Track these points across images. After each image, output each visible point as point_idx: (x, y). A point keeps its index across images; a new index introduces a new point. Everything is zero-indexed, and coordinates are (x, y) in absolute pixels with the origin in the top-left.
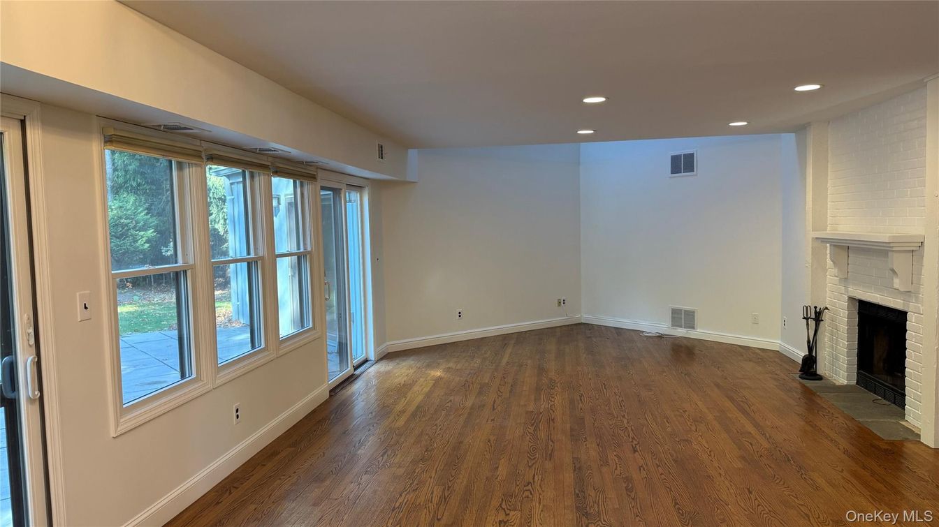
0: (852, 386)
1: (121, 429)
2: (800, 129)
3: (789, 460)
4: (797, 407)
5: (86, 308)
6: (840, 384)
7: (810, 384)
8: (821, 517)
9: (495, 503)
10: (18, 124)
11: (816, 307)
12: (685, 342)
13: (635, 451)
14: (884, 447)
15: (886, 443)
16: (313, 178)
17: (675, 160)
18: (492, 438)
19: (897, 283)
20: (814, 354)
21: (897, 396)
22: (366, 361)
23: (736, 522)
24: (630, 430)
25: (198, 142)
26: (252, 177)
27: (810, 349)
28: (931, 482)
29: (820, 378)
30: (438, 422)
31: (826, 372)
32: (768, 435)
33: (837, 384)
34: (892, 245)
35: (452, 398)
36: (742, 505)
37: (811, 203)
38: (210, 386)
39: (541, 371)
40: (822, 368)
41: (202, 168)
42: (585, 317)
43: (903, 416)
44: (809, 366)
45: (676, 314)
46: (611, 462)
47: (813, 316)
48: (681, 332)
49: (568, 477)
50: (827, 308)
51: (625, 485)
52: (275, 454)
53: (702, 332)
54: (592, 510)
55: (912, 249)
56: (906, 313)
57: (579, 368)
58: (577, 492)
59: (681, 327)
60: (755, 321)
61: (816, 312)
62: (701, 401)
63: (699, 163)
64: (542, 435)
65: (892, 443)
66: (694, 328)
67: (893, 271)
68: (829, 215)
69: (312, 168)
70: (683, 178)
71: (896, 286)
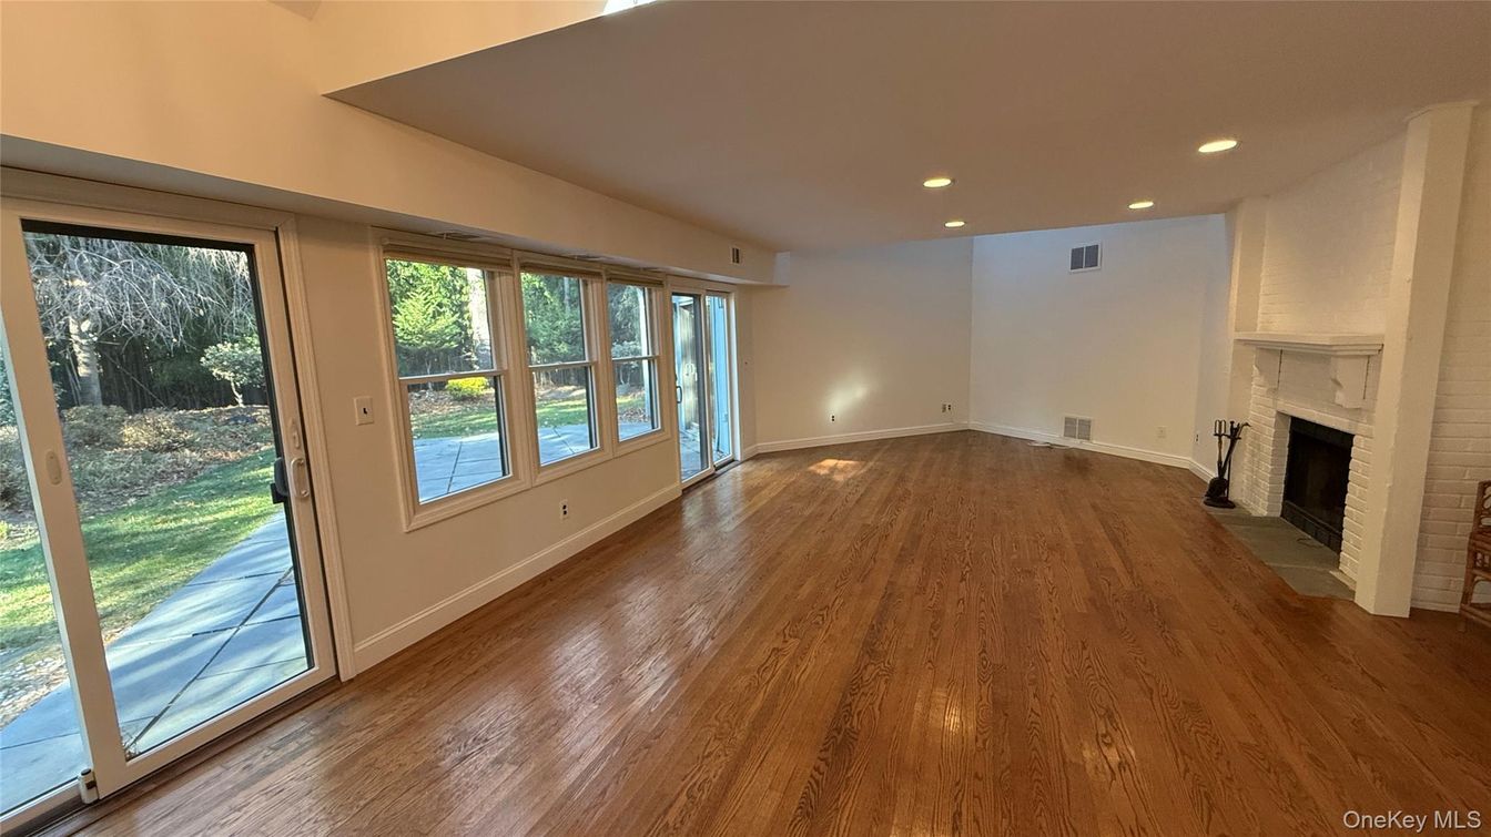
0: (1273, 519)
1: (414, 525)
2: (1229, 208)
3: (1152, 610)
4: (1187, 542)
5: (365, 412)
6: (1257, 515)
7: (1216, 512)
8: (1170, 695)
9: (779, 627)
10: (273, 235)
11: (1232, 423)
12: (1077, 454)
13: (963, 579)
14: (1293, 605)
15: (1301, 600)
16: (660, 284)
17: (1077, 254)
18: (813, 552)
19: (1340, 397)
20: (1226, 477)
21: (1331, 536)
22: (733, 461)
23: (1050, 686)
24: (968, 553)
25: (508, 252)
26: (586, 284)
27: (1221, 470)
28: (1355, 664)
29: (1232, 505)
30: (767, 530)
31: (1243, 499)
32: (1135, 575)
33: (1254, 514)
34: (1334, 348)
35: (794, 505)
36: (1067, 664)
37: (1236, 297)
38: (528, 485)
39: (901, 479)
40: (1236, 493)
41: (513, 275)
42: (974, 424)
43: (1336, 563)
44: (1218, 492)
45: (1069, 422)
46: (928, 590)
47: (1229, 433)
48: (1074, 443)
49: (873, 604)
50: (1247, 424)
51: (932, 620)
52: (603, 549)
53: (1097, 444)
54: (880, 648)
55: (1368, 353)
56: (1352, 436)
57: (943, 479)
58: (874, 622)
59: (1075, 437)
60: (1162, 434)
61: (1232, 428)
62: (1067, 524)
63: (1104, 257)
64: (868, 551)
65: (1309, 601)
66: (1088, 439)
67: (1337, 383)
68: (1260, 311)
69: (659, 275)
70: (1085, 273)
71: (1337, 401)
